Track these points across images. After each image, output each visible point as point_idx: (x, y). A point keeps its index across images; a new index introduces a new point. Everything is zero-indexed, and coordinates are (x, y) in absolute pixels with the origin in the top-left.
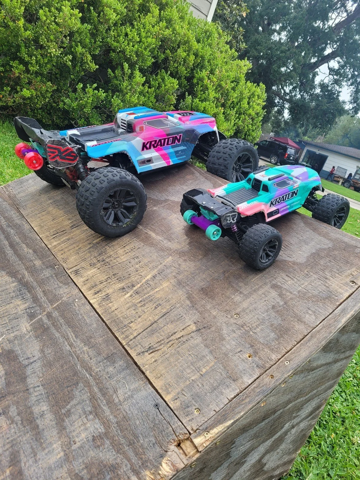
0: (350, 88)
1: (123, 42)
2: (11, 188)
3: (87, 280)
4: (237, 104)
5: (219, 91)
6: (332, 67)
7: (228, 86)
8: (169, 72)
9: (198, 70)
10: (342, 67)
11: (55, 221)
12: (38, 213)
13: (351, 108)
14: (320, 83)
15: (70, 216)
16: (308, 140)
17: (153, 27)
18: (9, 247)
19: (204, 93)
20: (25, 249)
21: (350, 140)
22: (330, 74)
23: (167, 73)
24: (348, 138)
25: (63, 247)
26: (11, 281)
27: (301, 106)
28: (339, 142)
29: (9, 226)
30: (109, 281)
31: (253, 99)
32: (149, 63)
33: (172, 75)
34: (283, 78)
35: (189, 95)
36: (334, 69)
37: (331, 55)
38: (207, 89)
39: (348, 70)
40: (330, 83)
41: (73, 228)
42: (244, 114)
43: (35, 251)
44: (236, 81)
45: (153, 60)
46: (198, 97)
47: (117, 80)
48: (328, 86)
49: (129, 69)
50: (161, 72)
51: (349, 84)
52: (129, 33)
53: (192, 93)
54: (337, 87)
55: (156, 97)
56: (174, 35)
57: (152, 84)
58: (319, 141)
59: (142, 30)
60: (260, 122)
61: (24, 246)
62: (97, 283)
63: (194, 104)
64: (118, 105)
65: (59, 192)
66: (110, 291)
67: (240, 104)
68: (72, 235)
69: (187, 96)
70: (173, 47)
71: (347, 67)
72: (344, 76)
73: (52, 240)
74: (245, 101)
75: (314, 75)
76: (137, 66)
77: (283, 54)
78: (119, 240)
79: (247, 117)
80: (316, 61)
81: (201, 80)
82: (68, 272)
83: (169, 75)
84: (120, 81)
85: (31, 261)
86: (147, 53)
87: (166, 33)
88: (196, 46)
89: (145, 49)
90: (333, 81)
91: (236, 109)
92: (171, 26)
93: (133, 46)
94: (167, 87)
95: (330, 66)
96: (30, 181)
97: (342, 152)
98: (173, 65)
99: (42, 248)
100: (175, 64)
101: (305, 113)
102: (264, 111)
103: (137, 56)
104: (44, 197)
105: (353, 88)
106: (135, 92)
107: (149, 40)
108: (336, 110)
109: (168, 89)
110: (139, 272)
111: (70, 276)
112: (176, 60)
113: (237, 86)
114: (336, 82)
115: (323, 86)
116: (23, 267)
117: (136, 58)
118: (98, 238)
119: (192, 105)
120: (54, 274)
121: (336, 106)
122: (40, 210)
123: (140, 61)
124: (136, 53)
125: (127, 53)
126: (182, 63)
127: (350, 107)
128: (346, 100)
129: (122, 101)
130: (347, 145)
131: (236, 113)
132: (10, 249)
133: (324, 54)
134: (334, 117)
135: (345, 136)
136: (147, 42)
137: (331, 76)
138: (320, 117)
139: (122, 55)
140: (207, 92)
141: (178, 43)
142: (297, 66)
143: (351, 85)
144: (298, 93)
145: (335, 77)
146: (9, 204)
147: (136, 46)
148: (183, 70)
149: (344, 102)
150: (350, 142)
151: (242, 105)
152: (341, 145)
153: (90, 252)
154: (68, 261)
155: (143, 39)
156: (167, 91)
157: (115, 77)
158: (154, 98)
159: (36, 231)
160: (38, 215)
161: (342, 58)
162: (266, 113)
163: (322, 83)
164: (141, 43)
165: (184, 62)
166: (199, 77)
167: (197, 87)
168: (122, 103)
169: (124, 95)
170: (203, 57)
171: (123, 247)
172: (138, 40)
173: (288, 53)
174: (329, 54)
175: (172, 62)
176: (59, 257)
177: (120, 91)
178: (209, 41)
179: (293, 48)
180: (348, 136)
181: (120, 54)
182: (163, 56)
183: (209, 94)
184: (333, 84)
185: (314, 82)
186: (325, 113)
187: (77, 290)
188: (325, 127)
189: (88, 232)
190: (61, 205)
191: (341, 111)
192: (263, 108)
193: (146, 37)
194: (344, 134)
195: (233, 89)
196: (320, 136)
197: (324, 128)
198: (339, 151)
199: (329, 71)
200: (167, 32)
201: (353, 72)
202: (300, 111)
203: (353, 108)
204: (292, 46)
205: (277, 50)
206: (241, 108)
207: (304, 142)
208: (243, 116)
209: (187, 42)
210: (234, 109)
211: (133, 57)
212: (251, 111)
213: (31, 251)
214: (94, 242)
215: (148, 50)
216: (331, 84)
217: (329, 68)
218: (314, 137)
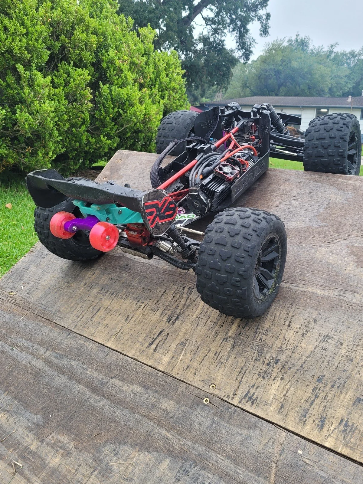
0: (234, 34)
1: (6, 39)
2: (8, 290)
3: (282, 406)
4: (156, 79)
5: (134, 70)
6: (206, 16)
7: (141, 61)
8: (72, 62)
9: (104, 51)
10: (218, 14)
11: (132, 321)
12: (90, 316)
13: (241, 55)
14: (200, 37)
15: (151, 304)
16: (206, 101)
17: (37, 10)
18: (93, 395)
19: (120, 76)
20: (124, 388)
21: (251, 89)
22: (207, 25)
23: (69, 64)
24: (248, 87)
25: (187, 361)
26: (153, 459)
27: (190, 66)
28: (240, 94)
29: (60, 357)
30: (322, 395)
31: (171, 70)
32: (46, 58)
33: (76, 65)
34: (161, 41)
35: (104, 84)
36: (209, 18)
37: (201, 4)
38: (121, 71)
39: (225, 16)
40: (210, 34)
41: (174, 323)
42: (166, 90)
43: (146, 386)
44: (146, 54)
45: (49, 52)
46: (115, 84)
47: (12, 89)
48: (209, 38)
49: (25, 70)
50: (61, 64)
51: (231, 30)
52: (9, 25)
53: (106, 81)
54: (218, 36)
55: (67, 97)
56: (64, 15)
57: (56, 82)
58: (218, 99)
59: (25, 18)
60: (185, 94)
61: (117, 382)
62: (306, 406)
63: (113, 93)
64: (26, 121)
65: (98, 272)
66: (341, 412)
67: (160, 79)
68: (181, 334)
69: (102, 86)
70: (67, 31)
71: (223, 12)
72: (222, 22)
73: (157, 355)
74: (163, 74)
75: (191, 31)
76: (34, 65)
77: (153, 15)
78: (269, 317)
79: (171, 92)
80: (189, 14)
81: (111, 61)
82: (235, 402)
83: (73, 66)
84: (16, 89)
85: (153, 406)
86: (40, 46)
87: (55, 15)
88: (94, 23)
89: (37, 40)
90: (213, 31)
91: (157, 86)
92: (57, 5)
93: (20, 41)
94: (77, 82)
95: (204, 16)
96: (33, 269)
97: (247, 104)
98: (73, 54)
99: (149, 375)
100: (76, 51)
101: (197, 73)
102: (185, 80)
103: (29, 52)
104: (79, 288)
105: (236, 33)
106: (42, 97)
107: (38, 28)
108: (228, 61)
109: (79, 84)
110: (355, 361)
111: (245, 408)
112: (75, 46)
113: (149, 59)
114: (216, 31)
115: (204, 40)
116: (151, 423)
117: (30, 55)
118: (231, 326)
119: (111, 95)
120: (214, 415)
121: (226, 57)
122: (89, 310)
123: (35, 58)
124: (27, 49)
125: (16, 51)
126: (84, 47)
127: (239, 54)
128: (234, 48)
129: (30, 114)
130: (250, 95)
131: (159, 91)
132: (98, 398)
133: (193, 5)
134: (228, 69)
135: (245, 86)
136: (36, 31)
137: (208, 27)
138: (214, 73)
139: (9, 56)
140: (123, 75)
141: (71, 25)
142: (172, 23)
143: (233, 30)
144: (181, 53)
145: (214, 26)
146: (28, 319)
147: (24, 40)
148: (88, 56)
149: (232, 51)
150: (252, 91)
151: (162, 80)
152: (243, 97)
153: (239, 354)
154: (217, 383)
155: (30, 29)
156: (79, 86)
157: (8, 86)
158: (65, 99)
159: (113, 348)
160: (94, 319)
161: (213, 5)
162: (187, 83)
163: (201, 36)
164: (30, 35)
165: (86, 46)
166: (108, 59)
167: (108, 72)
168: (30, 117)
169: (29, 106)
170: (104, 35)
171: (286, 327)
172: (24, 31)
173: (157, 12)
174: (199, 4)
175: (71, 49)
176: (196, 381)
177: (22, 101)
178: (104, 13)
179: (160, 4)
180: (248, 85)
181: (6, 55)
182: (58, 44)
183: (126, 77)
184: (214, 34)
185: (193, 38)
186: (218, 67)
187: (284, 433)
188: (222, 82)
189: (205, 321)
190: (118, 291)
191: (233, 61)
192: (183, 76)
193: (34, 25)
194: (243, 84)
195: (146, 63)
196: (217, 94)
197: (222, 84)
198: (245, 103)
199: (204, 21)
200: (57, 14)
201: (230, 16)
202: (191, 72)
203: (243, 54)
204: (159, 4)
205: (144, 11)
206: (161, 83)
207: (206, 105)
208: (167, 92)
209: (82, 20)
210: (155, 87)
211: (25, 54)
212: (173, 84)
213: (137, 388)
214: (230, 334)
215: (40, 41)
216: (212, 35)
217: (204, 19)
218: (212, 97)
